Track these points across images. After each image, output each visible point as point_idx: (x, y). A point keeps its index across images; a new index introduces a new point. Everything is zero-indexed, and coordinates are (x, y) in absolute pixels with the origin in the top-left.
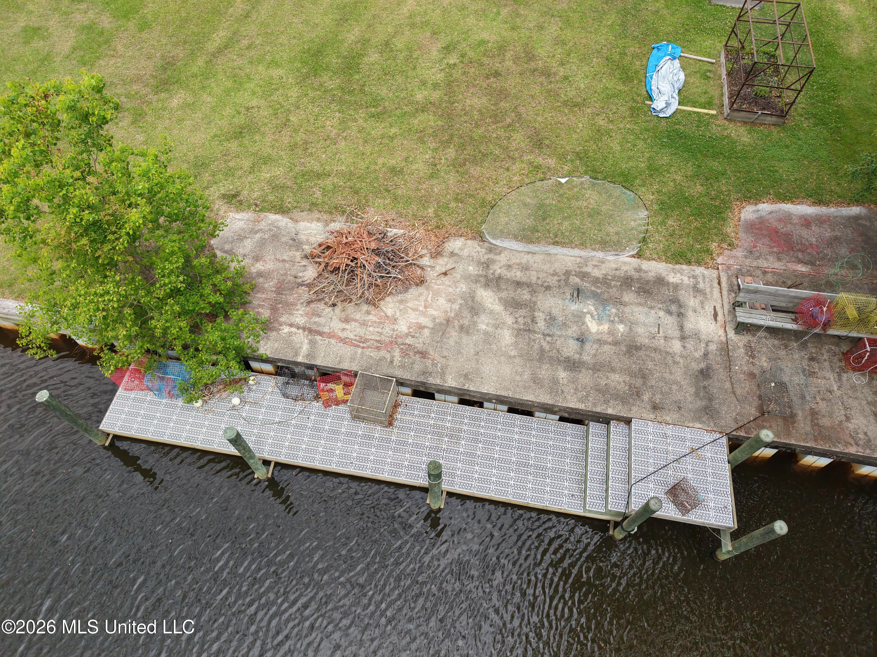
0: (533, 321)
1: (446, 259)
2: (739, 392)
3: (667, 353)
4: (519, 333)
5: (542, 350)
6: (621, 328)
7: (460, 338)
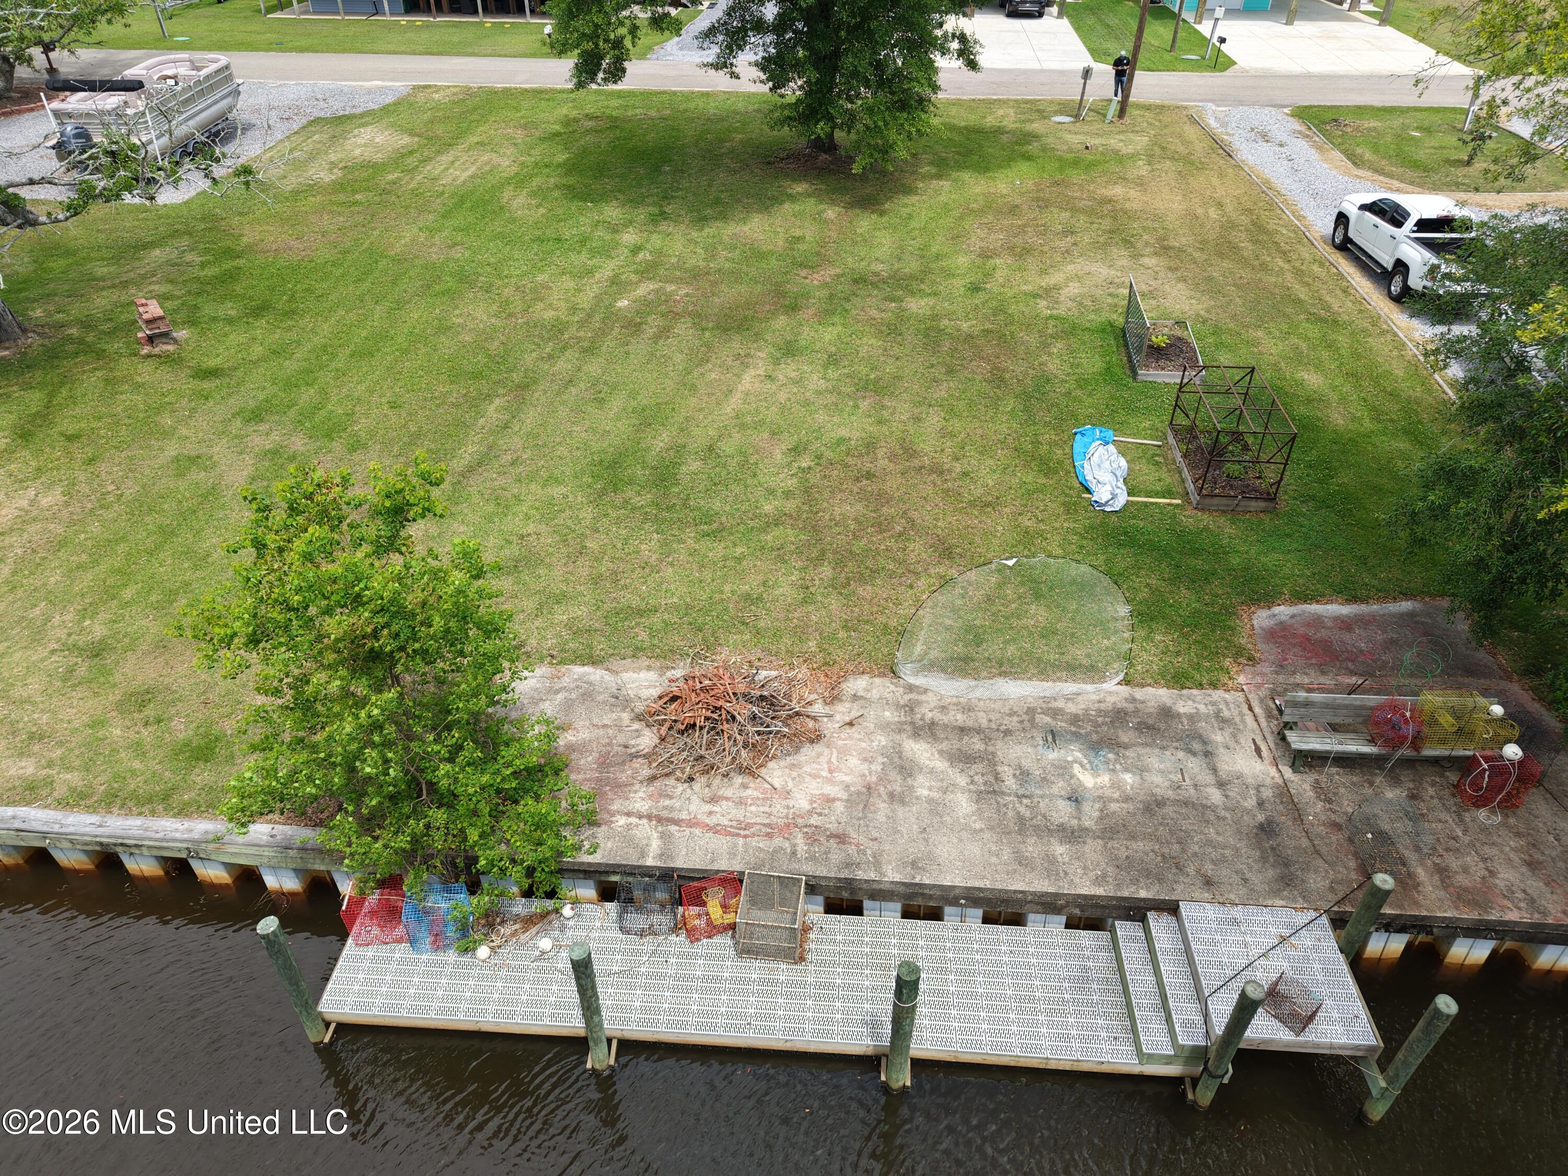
0: (996, 779)
1: (847, 705)
2: (1324, 850)
3: (1204, 807)
4: (980, 797)
5: (1021, 819)
6: (1128, 778)
7: (893, 811)
